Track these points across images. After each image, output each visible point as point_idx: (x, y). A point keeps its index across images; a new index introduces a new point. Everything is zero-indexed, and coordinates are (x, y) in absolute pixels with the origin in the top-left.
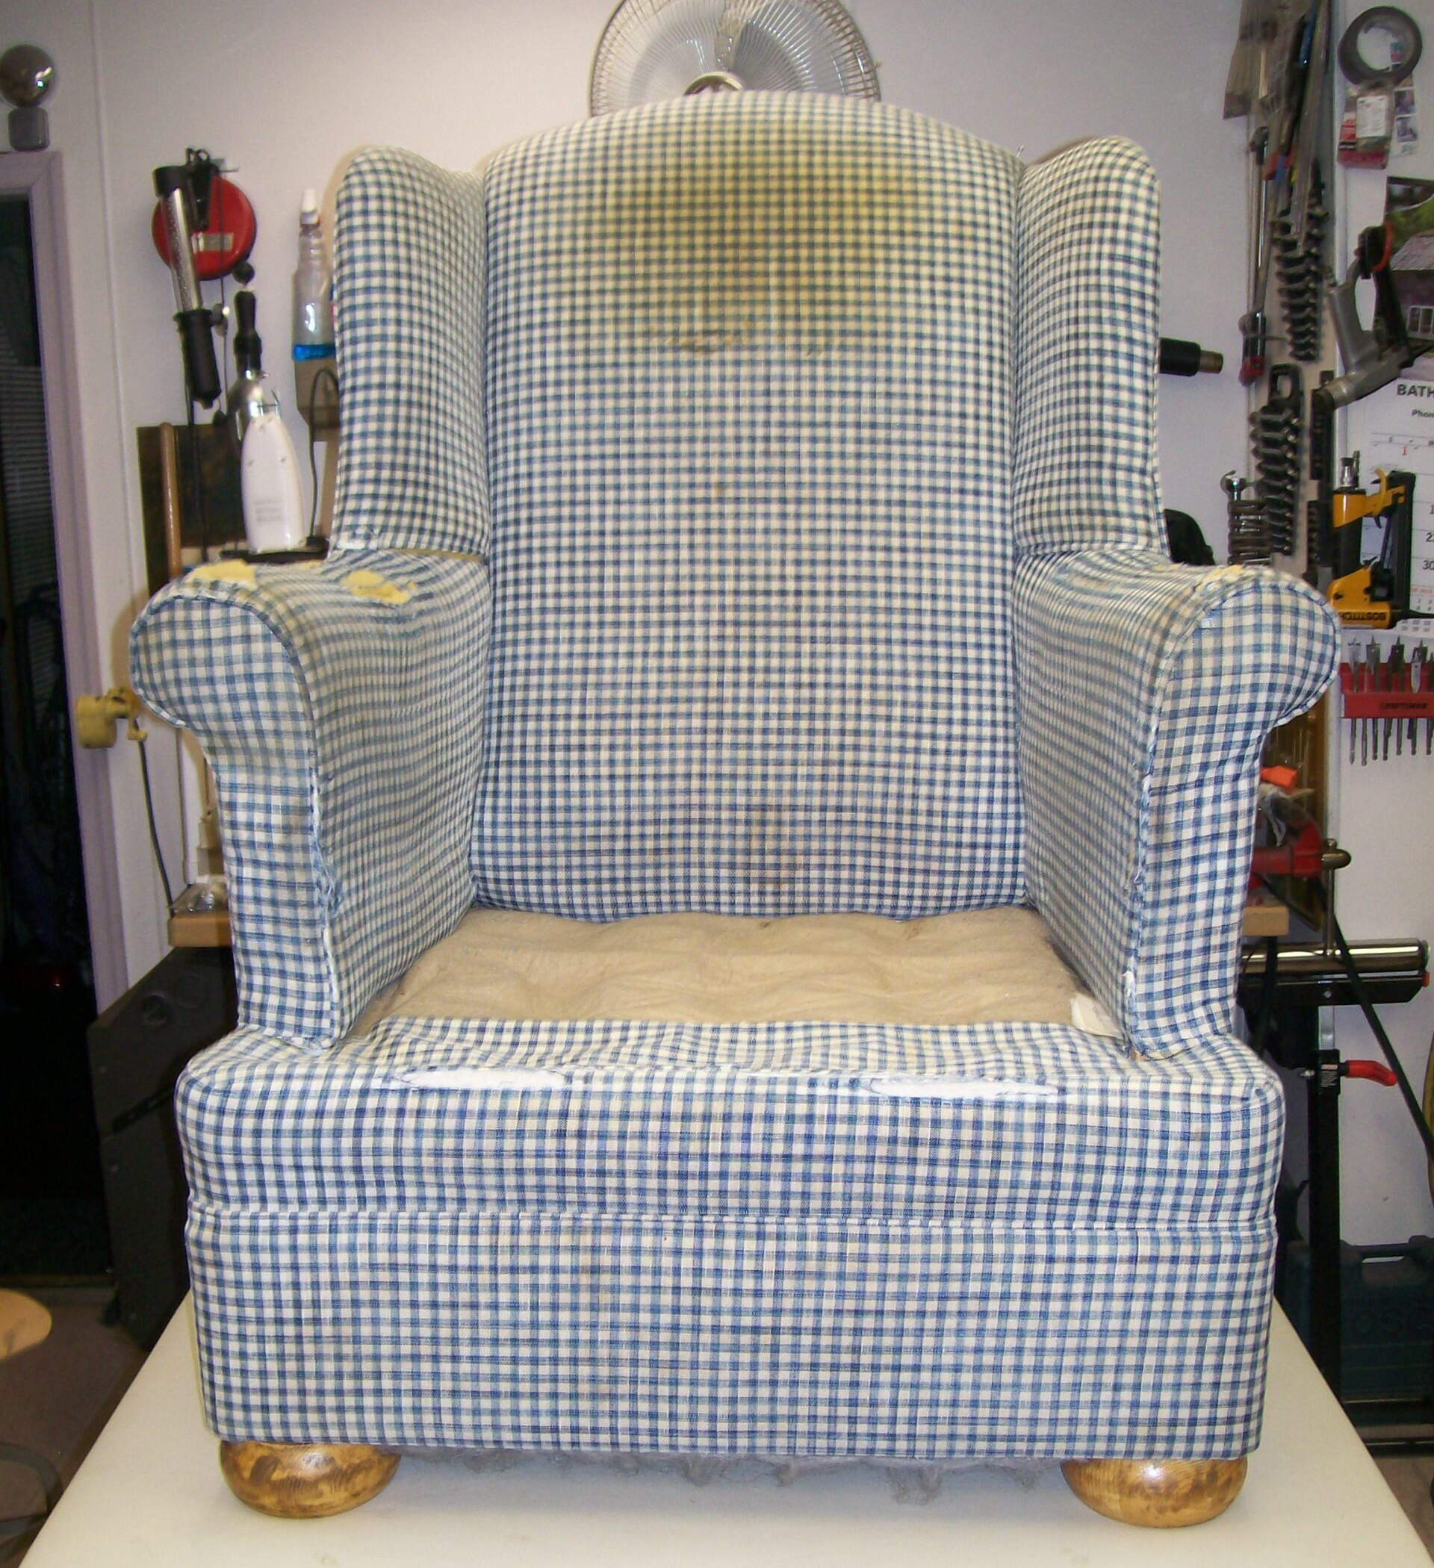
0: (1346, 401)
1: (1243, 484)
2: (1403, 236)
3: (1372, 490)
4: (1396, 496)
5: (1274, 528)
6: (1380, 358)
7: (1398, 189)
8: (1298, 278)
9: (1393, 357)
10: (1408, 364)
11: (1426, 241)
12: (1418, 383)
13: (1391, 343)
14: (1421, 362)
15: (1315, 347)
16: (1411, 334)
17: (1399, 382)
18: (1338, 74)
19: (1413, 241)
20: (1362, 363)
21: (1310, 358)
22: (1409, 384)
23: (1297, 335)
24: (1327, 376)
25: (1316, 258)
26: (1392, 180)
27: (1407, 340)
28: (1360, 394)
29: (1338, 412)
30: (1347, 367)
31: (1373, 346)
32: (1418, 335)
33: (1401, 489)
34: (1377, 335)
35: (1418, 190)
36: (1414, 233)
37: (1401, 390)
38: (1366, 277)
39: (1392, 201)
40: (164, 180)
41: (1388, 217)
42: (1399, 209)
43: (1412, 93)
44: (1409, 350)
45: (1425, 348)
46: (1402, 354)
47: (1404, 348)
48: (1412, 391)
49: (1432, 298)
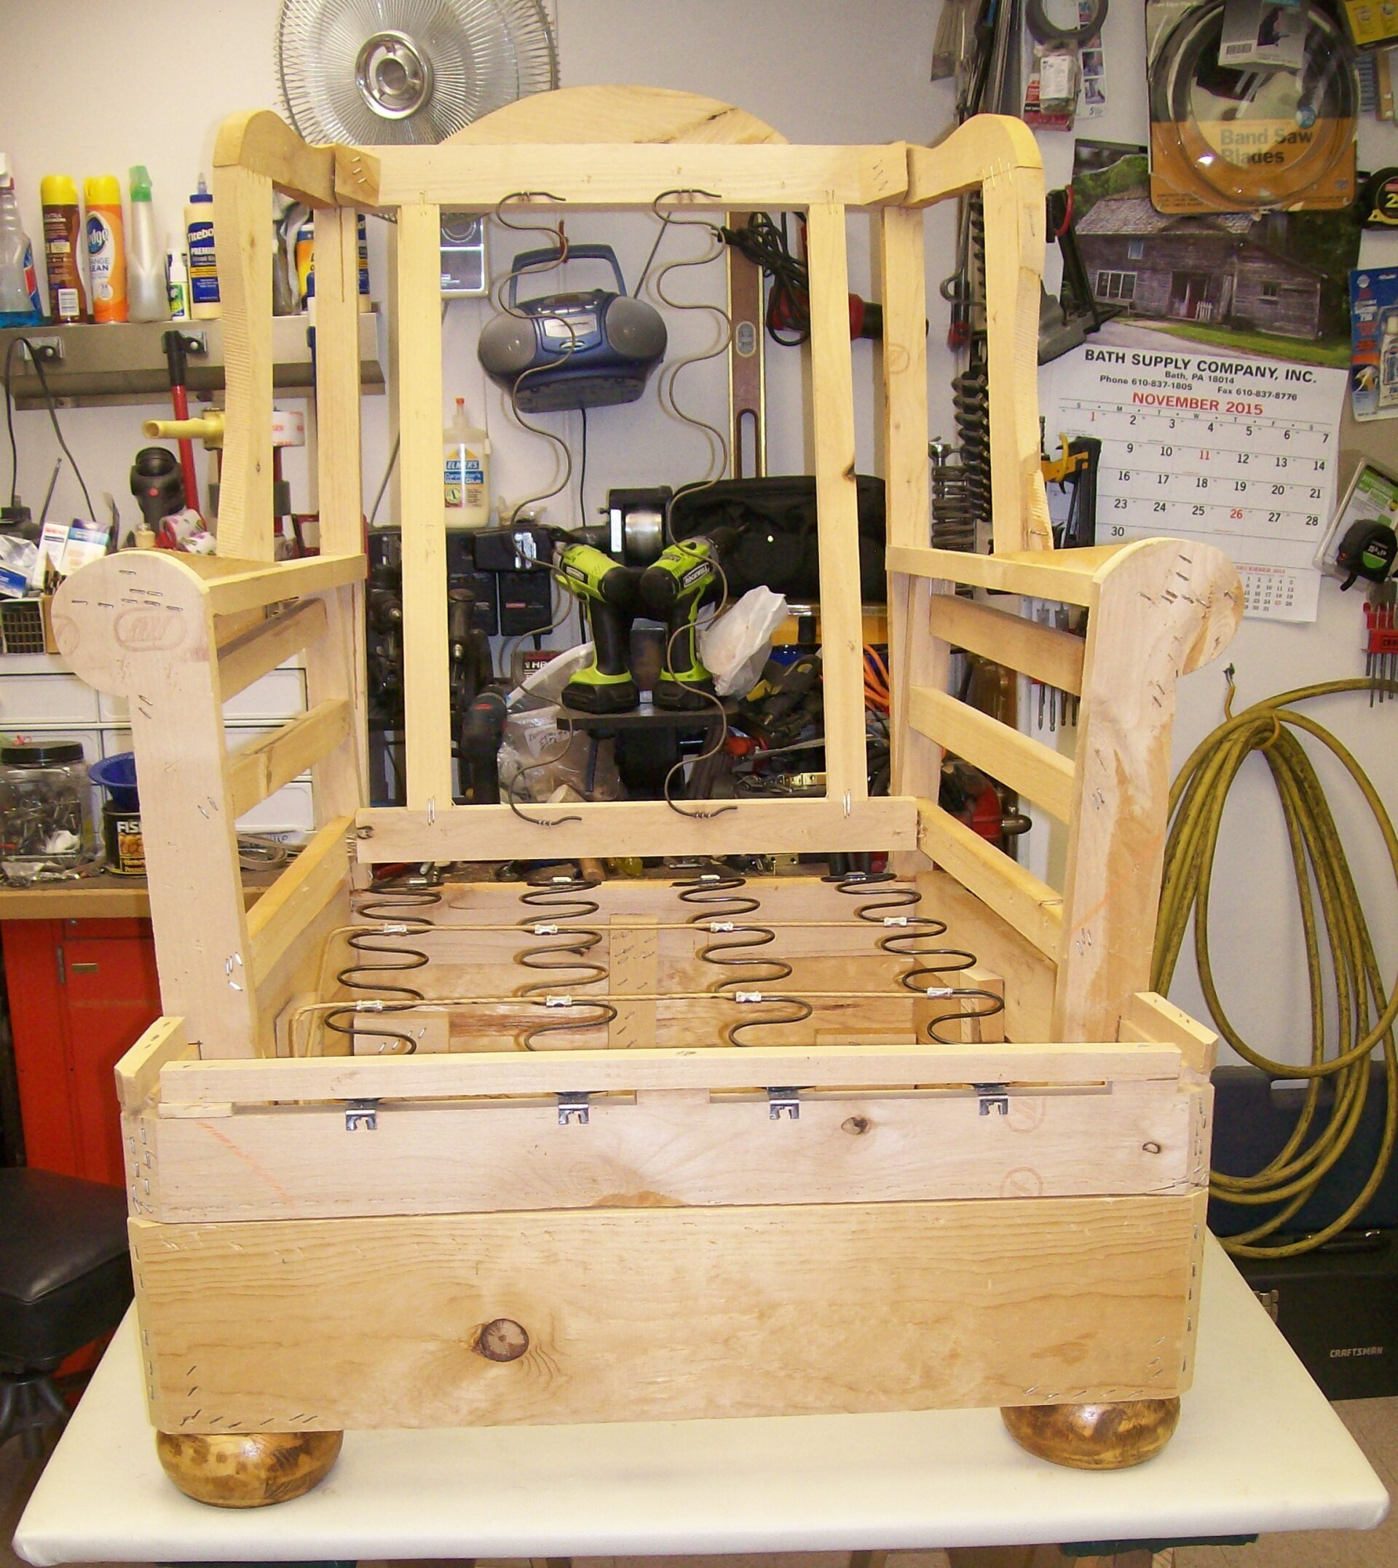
1: (947, 450)
2: (1090, 200)
3: (1055, 455)
4: (1079, 463)
5: (974, 495)
6: (1065, 324)
7: (1086, 150)
9: (1079, 323)
10: (1095, 329)
11: (1113, 205)
12: (1105, 349)
13: (1077, 308)
14: (1107, 328)
16: (1098, 299)
17: (1085, 347)
18: (1025, 34)
19: (1101, 204)
22: (1096, 349)
26: (1080, 143)
27: (1094, 305)
31: (1057, 311)
32: (1107, 300)
33: (1085, 455)
34: (1064, 300)
35: (1106, 153)
36: (1103, 196)
37: (1089, 355)
39: (1079, 163)
41: (1076, 180)
42: (1087, 172)
43: (1100, 54)
44: (1096, 315)
45: (1114, 313)
46: (1089, 319)
47: (1089, 314)
48: (1101, 357)
49: (1120, 262)
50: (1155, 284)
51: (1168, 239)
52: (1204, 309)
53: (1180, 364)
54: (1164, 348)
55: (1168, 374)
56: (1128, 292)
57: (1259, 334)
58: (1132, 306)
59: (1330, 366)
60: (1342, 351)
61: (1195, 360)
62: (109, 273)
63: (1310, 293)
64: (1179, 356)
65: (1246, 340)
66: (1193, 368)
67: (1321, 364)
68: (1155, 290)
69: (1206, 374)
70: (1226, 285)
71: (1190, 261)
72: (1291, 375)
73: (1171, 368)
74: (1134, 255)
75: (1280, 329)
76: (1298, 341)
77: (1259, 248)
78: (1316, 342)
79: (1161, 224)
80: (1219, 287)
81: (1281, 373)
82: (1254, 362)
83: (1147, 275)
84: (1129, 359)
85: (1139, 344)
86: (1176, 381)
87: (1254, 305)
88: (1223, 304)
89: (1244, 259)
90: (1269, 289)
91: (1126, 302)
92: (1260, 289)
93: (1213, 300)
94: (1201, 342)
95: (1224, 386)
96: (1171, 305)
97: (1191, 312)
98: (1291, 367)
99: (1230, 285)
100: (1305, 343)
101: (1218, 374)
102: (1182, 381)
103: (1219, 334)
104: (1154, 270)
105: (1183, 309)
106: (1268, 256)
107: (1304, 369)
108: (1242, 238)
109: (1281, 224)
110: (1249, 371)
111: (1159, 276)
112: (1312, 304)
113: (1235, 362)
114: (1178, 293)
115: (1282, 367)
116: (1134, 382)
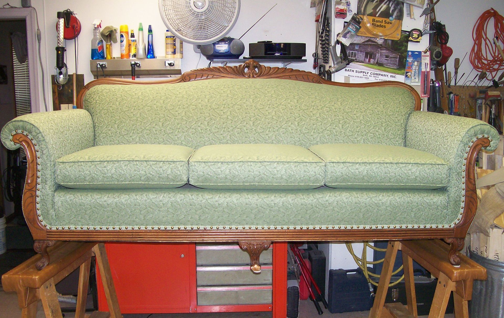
0: (334, 72)
6: (342, 63)
7: (346, 24)
8: (324, 44)
9: (345, 63)
10: (348, 64)
12: (349, 69)
13: (344, 59)
14: (350, 64)
15: (328, 60)
16: (349, 58)
17: (346, 68)
20: (337, 64)
21: (327, 63)
22: (347, 69)
23: (324, 57)
24: (330, 67)
25: (328, 40)
26: (345, 22)
27: (348, 59)
28: (337, 71)
29: (332, 75)
30: (334, 65)
31: (340, 60)
32: (350, 58)
34: (341, 58)
37: (346, 70)
38: (338, 44)
40: (60, 15)
43: (350, 2)
44: (348, 61)
45: (352, 61)
46: (347, 62)
47: (347, 61)
48: (348, 70)
49: (353, 49)
50: (361, 55)
51: (364, 45)
52: (372, 60)
53: (366, 73)
54: (363, 69)
55: (364, 75)
56: (355, 56)
57: (384, 67)
58: (356, 59)
59: (400, 75)
60: (403, 71)
61: (370, 72)
62: (124, 47)
63: (396, 58)
64: (366, 71)
65: (381, 68)
66: (369, 74)
67: (398, 74)
68: (361, 56)
69: (372, 75)
70: (377, 55)
71: (369, 49)
72: (391, 76)
73: (364, 74)
74: (357, 48)
75: (389, 66)
76: (393, 69)
77: (385, 48)
78: (397, 69)
79: (363, 41)
80: (375, 56)
81: (389, 76)
82: (383, 73)
83: (359, 52)
84: (355, 71)
85: (357, 68)
86: (365, 77)
87: (383, 60)
88: (376, 60)
89: (381, 50)
90: (387, 57)
91: (354, 58)
92: (385, 56)
93: (374, 59)
94: (371, 68)
95: (376, 78)
96: (365, 60)
97: (369, 61)
98: (392, 74)
99: (378, 55)
100: (395, 69)
101: (375, 75)
102: (367, 77)
103: (375, 66)
104: (361, 51)
105: (367, 60)
106: (387, 49)
107: (394, 75)
108: (381, 45)
109: (390, 42)
110: (382, 75)
111: (362, 53)
112: (396, 60)
113: (379, 73)
114: (366, 57)
115: (390, 75)
116: (356, 76)
